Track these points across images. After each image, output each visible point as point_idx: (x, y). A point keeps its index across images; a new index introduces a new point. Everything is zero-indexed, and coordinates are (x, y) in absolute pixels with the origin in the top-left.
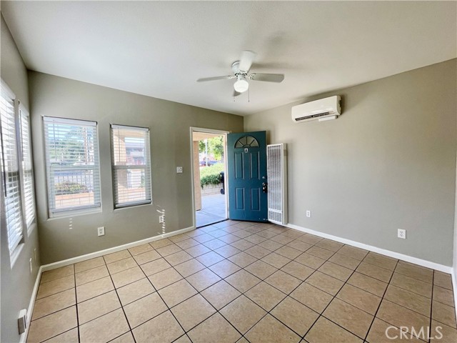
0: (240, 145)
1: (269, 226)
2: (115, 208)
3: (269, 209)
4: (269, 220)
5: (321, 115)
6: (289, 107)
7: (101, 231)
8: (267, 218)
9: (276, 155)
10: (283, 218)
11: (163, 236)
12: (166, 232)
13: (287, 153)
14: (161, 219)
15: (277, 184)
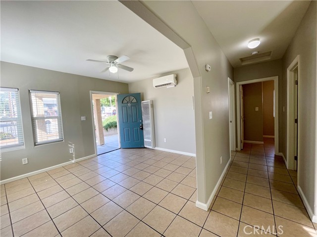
0: (125, 101)
1: (145, 149)
2: (35, 145)
3: (145, 140)
4: (145, 146)
5: (168, 84)
6: (151, 79)
7: (25, 161)
8: (144, 145)
9: (146, 107)
10: (152, 144)
11: (73, 161)
12: (76, 158)
13: (152, 106)
14: (72, 151)
15: (148, 124)
